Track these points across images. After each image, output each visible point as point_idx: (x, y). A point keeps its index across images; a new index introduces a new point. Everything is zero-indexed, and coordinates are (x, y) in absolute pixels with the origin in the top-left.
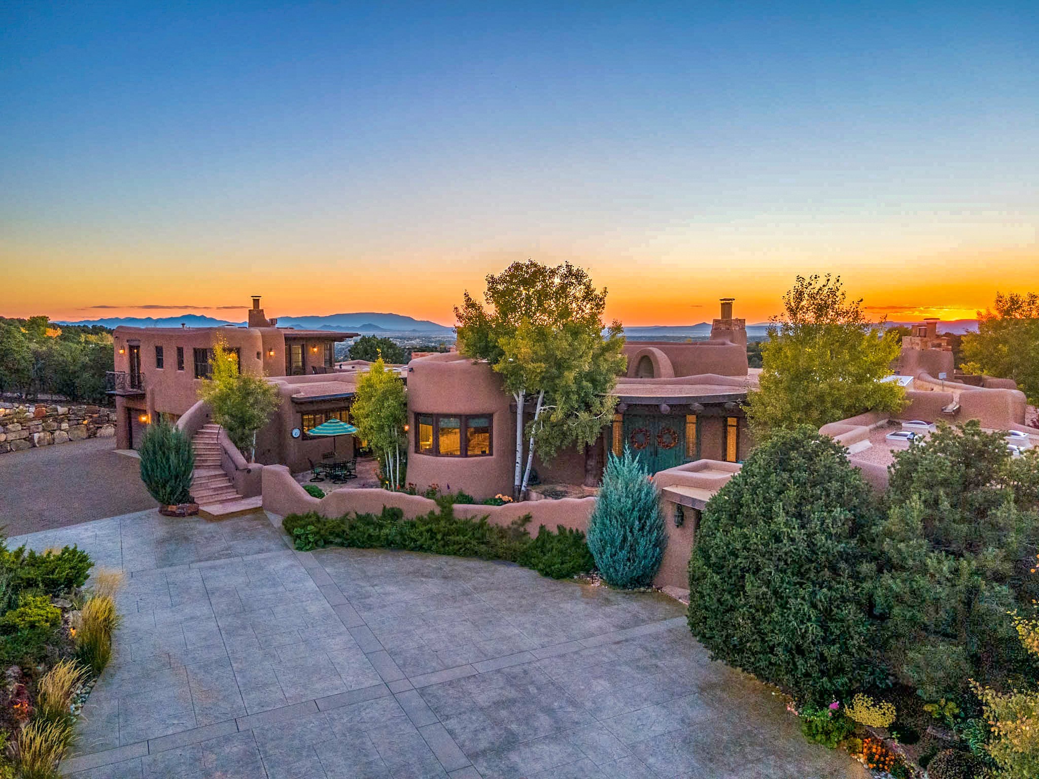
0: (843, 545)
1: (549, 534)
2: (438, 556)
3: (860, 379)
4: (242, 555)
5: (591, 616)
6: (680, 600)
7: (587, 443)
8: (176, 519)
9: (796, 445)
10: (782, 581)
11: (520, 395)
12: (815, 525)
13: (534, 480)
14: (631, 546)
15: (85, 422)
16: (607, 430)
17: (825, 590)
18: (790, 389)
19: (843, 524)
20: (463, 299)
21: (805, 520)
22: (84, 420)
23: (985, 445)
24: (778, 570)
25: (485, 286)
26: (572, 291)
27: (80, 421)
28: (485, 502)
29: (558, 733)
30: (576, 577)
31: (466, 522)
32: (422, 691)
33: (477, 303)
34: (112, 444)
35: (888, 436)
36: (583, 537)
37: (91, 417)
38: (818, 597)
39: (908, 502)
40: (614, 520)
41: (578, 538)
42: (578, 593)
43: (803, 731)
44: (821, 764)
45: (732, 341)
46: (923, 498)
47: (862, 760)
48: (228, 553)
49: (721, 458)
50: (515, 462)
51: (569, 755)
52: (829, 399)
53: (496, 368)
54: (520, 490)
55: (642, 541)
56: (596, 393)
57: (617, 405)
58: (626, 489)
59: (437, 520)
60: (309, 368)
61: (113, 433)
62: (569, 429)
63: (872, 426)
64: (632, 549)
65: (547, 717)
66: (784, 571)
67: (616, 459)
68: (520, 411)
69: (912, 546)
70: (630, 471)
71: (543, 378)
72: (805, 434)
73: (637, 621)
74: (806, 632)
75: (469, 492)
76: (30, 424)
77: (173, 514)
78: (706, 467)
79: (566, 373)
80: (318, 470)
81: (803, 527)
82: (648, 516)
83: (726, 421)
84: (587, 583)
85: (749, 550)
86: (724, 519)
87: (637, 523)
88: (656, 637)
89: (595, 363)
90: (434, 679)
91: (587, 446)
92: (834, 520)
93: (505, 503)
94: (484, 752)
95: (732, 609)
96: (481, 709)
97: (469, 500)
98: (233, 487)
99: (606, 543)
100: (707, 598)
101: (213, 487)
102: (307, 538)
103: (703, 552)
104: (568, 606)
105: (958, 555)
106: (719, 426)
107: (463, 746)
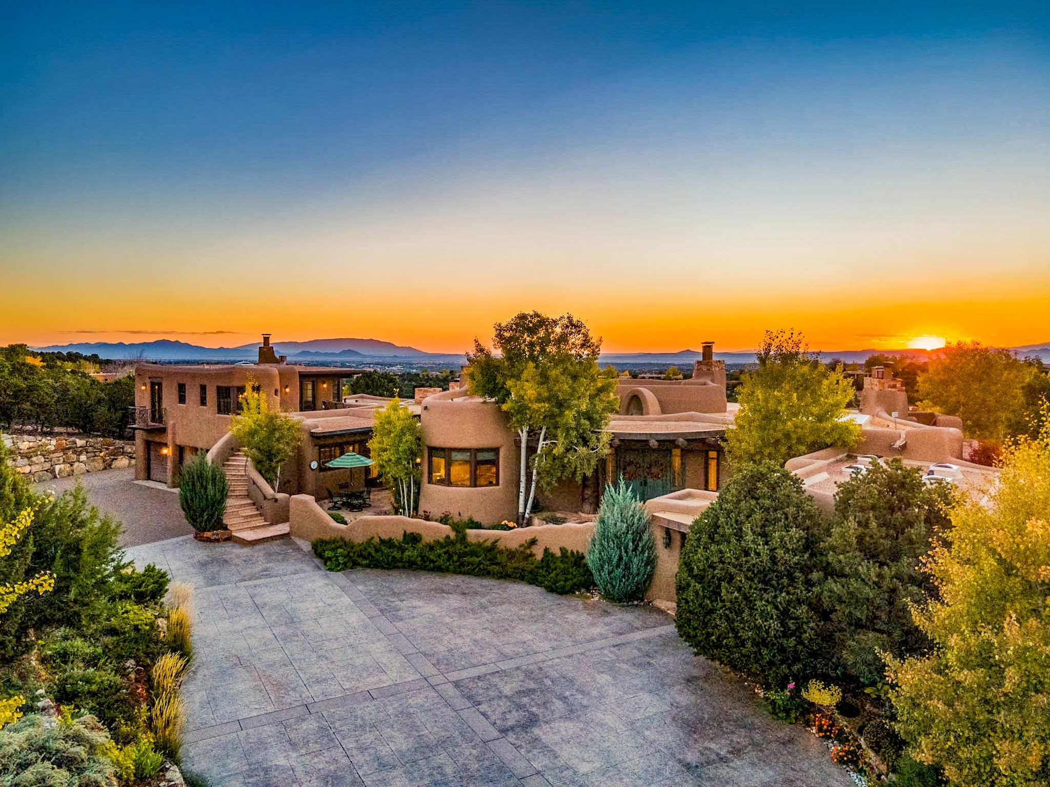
0: (797, 557)
1: (553, 555)
2: (455, 576)
3: (820, 419)
4: (280, 576)
5: (593, 625)
6: (669, 612)
7: (585, 474)
8: (211, 545)
9: (761, 477)
10: (751, 587)
11: (524, 431)
12: (776, 542)
13: (536, 508)
14: (626, 564)
15: (102, 454)
16: (602, 462)
17: (784, 594)
18: (762, 428)
19: (798, 541)
20: (474, 345)
21: (769, 539)
22: (101, 452)
23: (904, 477)
24: (747, 578)
25: (494, 333)
26: (572, 339)
27: (97, 454)
28: (494, 528)
29: (571, 713)
30: (577, 593)
31: (479, 545)
32: (457, 684)
33: (486, 348)
34: (129, 475)
35: (843, 469)
36: (583, 557)
37: (107, 449)
38: (779, 600)
39: (845, 522)
40: (611, 543)
41: (578, 559)
42: (581, 607)
43: (768, 710)
44: (781, 734)
45: (713, 381)
46: (857, 520)
47: (814, 731)
48: (266, 573)
49: (703, 487)
50: (518, 492)
51: (581, 729)
52: (794, 436)
53: (505, 407)
54: (524, 516)
55: (635, 560)
56: (592, 429)
57: (612, 440)
58: (621, 514)
59: (452, 543)
60: (319, 403)
61: (127, 464)
62: (569, 462)
63: (832, 460)
64: (627, 567)
65: (561, 703)
66: (751, 579)
67: (612, 489)
68: (523, 445)
69: (849, 557)
70: (624, 499)
71: (545, 417)
72: (769, 468)
73: (633, 629)
74: (770, 627)
75: (476, 519)
76: (52, 455)
77: (208, 540)
78: (689, 496)
79: (567, 412)
80: (335, 500)
81: (767, 543)
82: (641, 538)
83: (707, 455)
84: (588, 598)
85: (723, 563)
86: (705, 538)
87: (631, 544)
88: (648, 641)
89: (592, 403)
90: (465, 674)
91: (585, 478)
92: (791, 538)
93: (511, 528)
94: (512, 728)
95: (712, 611)
96: (506, 697)
97: (478, 526)
98: (261, 515)
99: (604, 561)
100: (691, 604)
101: (244, 515)
102: (337, 560)
103: (687, 565)
104: (571, 617)
105: (882, 564)
106: (700, 460)
107: (495, 723)
